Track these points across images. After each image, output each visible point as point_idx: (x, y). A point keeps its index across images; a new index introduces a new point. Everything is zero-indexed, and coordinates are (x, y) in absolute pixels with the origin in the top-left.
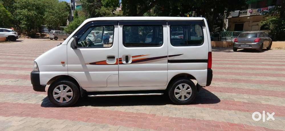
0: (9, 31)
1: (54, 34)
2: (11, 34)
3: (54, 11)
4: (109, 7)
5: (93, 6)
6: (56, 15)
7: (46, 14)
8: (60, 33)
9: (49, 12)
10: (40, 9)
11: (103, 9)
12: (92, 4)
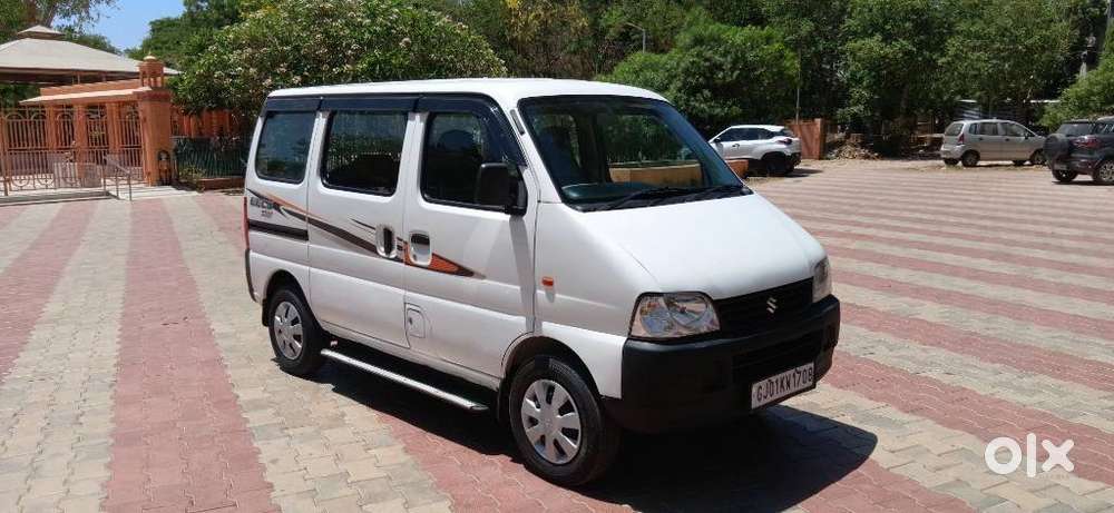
0: (770, 135)
1: (962, 138)
2: (773, 144)
3: (993, 30)
6: (998, 45)
7: (953, 44)
8: (995, 132)
9: (968, 35)
10: (928, 31)
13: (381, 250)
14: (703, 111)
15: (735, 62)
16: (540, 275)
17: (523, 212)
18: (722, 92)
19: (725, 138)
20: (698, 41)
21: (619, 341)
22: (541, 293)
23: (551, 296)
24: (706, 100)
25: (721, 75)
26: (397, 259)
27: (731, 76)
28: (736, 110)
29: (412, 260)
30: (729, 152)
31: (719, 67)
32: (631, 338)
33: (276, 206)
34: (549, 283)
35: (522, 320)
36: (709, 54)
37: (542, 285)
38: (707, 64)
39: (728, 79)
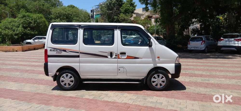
4: (127, 14)
5: (112, 13)
11: (122, 16)
12: (112, 11)
13: (109, 57)
14: (28, 33)
15: (35, 22)
16: (157, 56)
17: (151, 46)
18: (32, 29)
19: (35, 39)
20: (24, 16)
21: (174, 65)
22: (157, 59)
23: (159, 60)
24: (29, 30)
25: (32, 24)
26: (115, 58)
27: (34, 25)
28: (36, 32)
29: (120, 58)
30: (37, 42)
31: (31, 23)
32: (175, 64)
33: (65, 51)
34: (158, 57)
35: (152, 65)
36: (28, 19)
37: (157, 58)
38: (28, 22)
39: (34, 26)
